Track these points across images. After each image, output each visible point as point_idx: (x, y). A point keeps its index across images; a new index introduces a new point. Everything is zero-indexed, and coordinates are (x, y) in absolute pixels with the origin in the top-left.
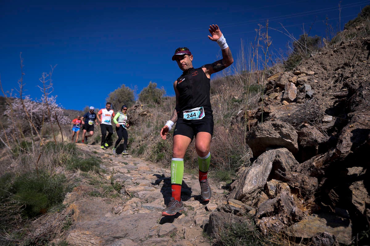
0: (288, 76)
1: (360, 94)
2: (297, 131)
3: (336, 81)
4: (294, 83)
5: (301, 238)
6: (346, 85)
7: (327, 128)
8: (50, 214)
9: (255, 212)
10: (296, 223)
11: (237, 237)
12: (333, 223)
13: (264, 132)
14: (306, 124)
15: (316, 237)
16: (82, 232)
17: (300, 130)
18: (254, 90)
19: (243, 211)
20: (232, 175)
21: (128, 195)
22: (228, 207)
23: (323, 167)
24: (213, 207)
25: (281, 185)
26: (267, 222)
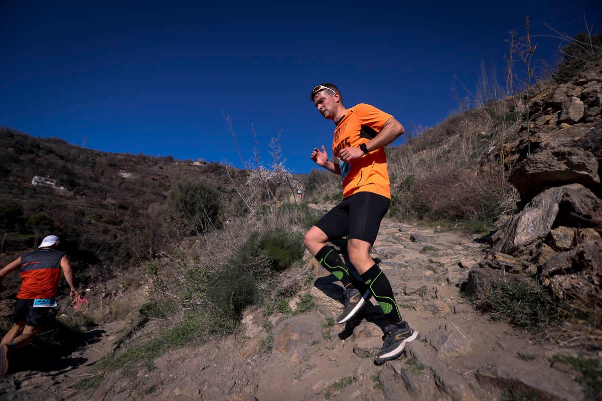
0: (565, 89)
2: (597, 158)
4: (577, 97)
8: (293, 269)
9: (537, 269)
11: (513, 299)
13: (539, 165)
18: (511, 118)
20: (489, 226)
22: (496, 262)
24: (469, 263)
25: (583, 231)
26: (563, 282)
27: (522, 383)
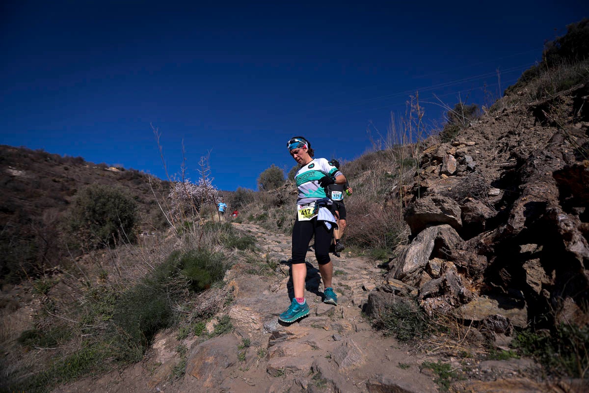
0: (445, 148)
1: (531, 164)
2: (460, 206)
3: (501, 151)
4: (453, 155)
5: (471, 321)
6: (513, 155)
7: (494, 202)
8: (213, 290)
9: (417, 292)
10: (464, 305)
11: (399, 318)
12: (505, 304)
13: (424, 208)
14: (470, 199)
15: (488, 320)
16: (243, 308)
17: (463, 205)
18: (409, 164)
19: (404, 292)
20: (389, 253)
21: (283, 273)
22: (388, 287)
23: (493, 244)
24: (371, 287)
25: (447, 264)
26: (432, 303)
27: (399, 387)
